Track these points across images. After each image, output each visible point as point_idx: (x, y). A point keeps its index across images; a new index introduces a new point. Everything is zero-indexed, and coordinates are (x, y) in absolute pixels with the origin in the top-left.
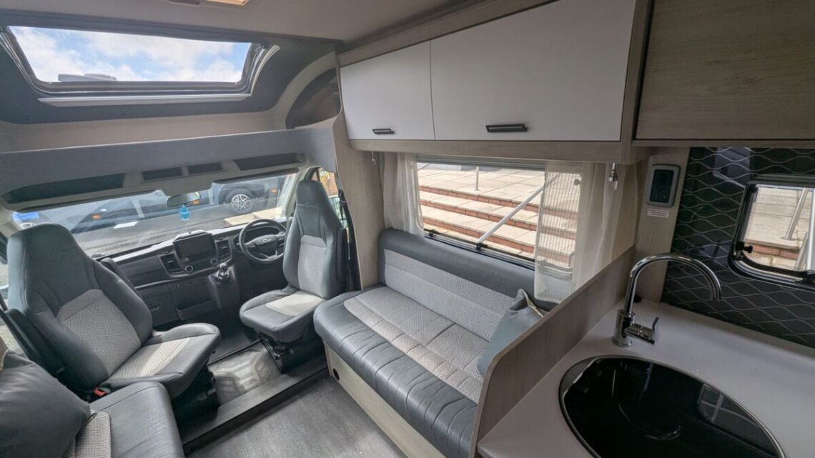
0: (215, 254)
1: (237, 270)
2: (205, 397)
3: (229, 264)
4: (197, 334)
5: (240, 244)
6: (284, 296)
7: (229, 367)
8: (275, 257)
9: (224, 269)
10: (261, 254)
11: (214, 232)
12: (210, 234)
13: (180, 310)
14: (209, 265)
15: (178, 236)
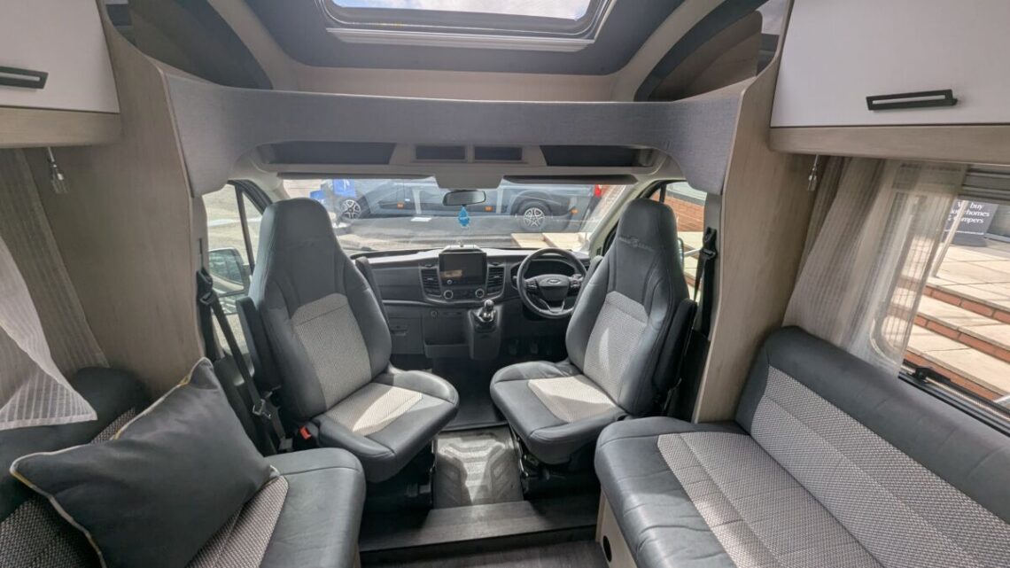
0: (484, 283)
1: (505, 313)
2: (415, 495)
3: (496, 302)
4: (431, 392)
6: (558, 376)
7: (459, 449)
8: (559, 311)
9: (489, 309)
10: (541, 301)
11: (490, 252)
12: (485, 254)
13: (427, 344)
14: (473, 297)
15: (448, 247)
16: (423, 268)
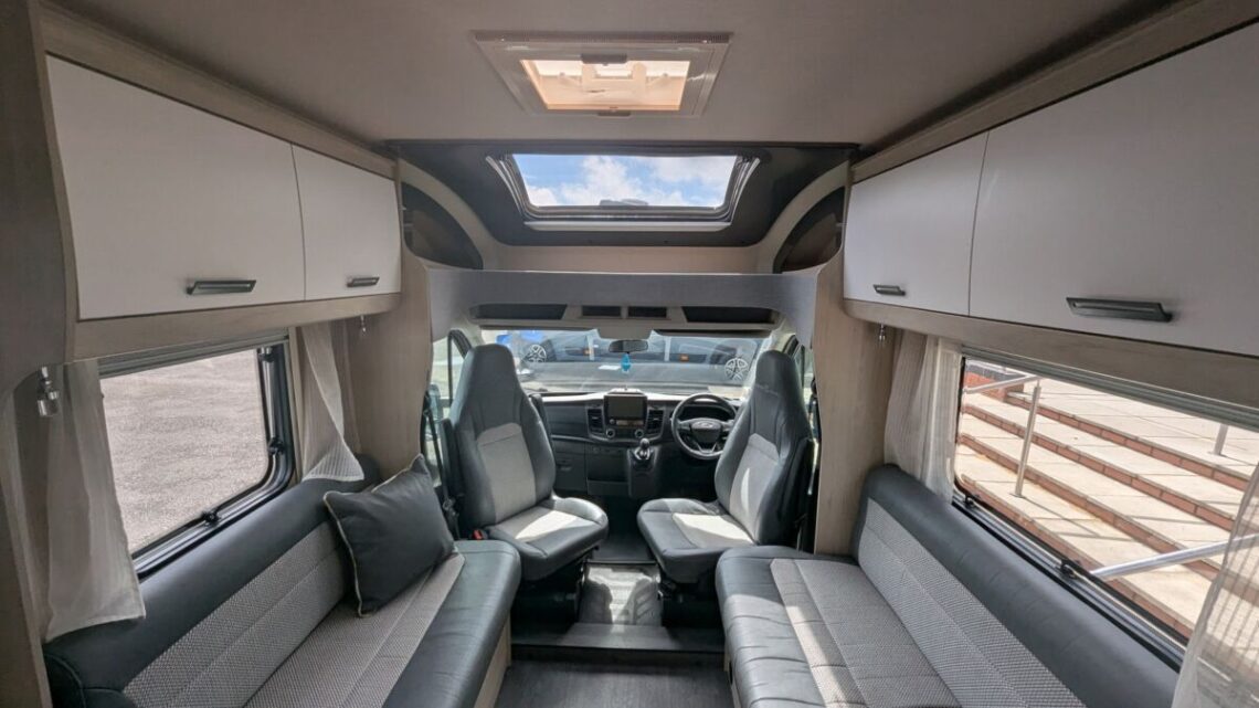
0: (644, 424)
1: (662, 453)
2: (561, 600)
3: (653, 444)
4: (585, 516)
5: (672, 419)
6: (704, 513)
7: (608, 578)
8: (709, 453)
9: (646, 448)
10: (695, 443)
11: (652, 396)
12: (645, 398)
13: (590, 479)
14: (633, 437)
15: (613, 390)
16: (591, 408)
